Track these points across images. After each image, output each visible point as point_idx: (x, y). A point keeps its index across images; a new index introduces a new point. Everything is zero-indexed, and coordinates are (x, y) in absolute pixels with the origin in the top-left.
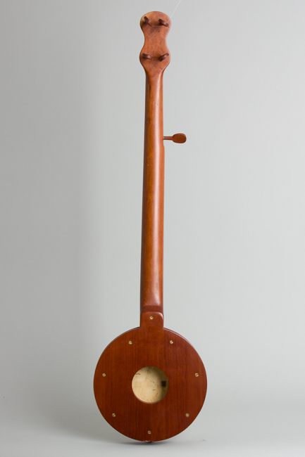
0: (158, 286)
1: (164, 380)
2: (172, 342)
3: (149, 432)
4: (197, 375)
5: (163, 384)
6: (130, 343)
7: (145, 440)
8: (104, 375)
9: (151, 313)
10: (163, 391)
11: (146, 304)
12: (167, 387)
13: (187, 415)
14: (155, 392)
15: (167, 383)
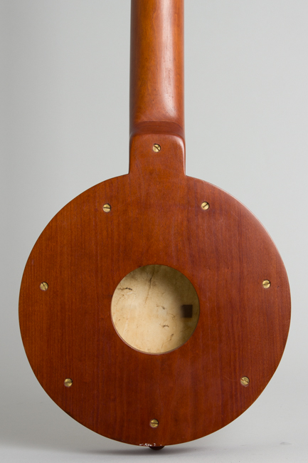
0: (172, 75)
1: (188, 302)
2: (205, 207)
3: (154, 424)
4: (266, 285)
5: (187, 312)
6: (106, 209)
7: (143, 443)
8: (44, 287)
9: (156, 137)
10: (186, 327)
11: (144, 118)
12: (195, 319)
13: (244, 381)
14: (168, 331)
15: (195, 309)
